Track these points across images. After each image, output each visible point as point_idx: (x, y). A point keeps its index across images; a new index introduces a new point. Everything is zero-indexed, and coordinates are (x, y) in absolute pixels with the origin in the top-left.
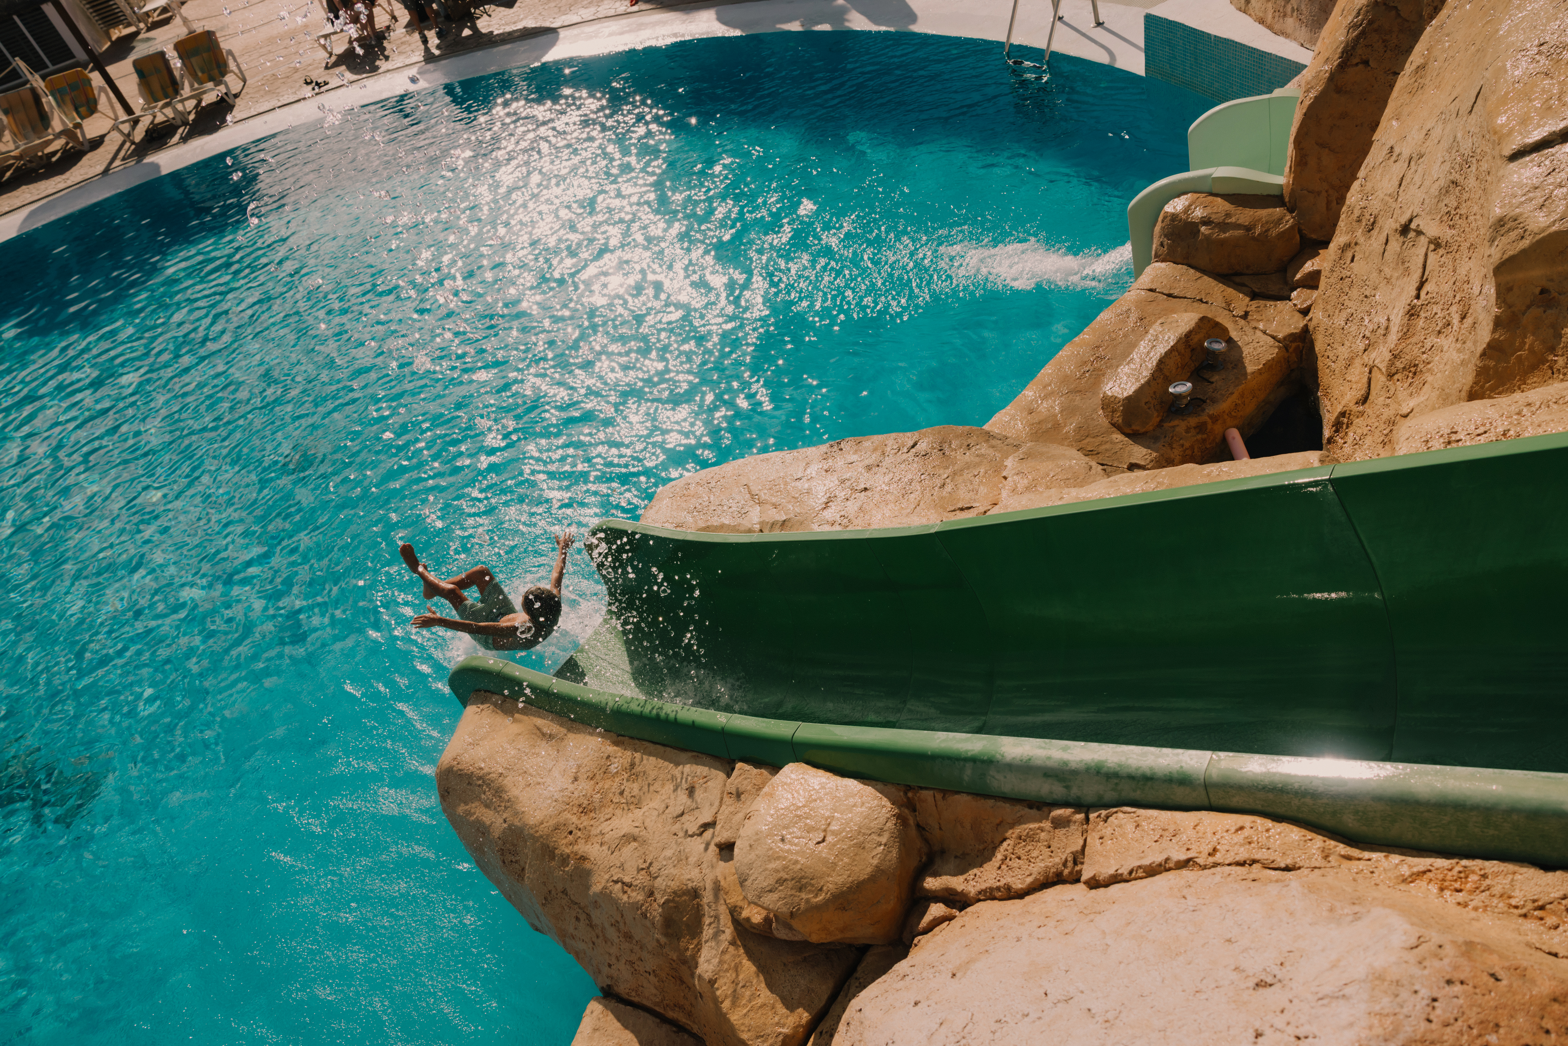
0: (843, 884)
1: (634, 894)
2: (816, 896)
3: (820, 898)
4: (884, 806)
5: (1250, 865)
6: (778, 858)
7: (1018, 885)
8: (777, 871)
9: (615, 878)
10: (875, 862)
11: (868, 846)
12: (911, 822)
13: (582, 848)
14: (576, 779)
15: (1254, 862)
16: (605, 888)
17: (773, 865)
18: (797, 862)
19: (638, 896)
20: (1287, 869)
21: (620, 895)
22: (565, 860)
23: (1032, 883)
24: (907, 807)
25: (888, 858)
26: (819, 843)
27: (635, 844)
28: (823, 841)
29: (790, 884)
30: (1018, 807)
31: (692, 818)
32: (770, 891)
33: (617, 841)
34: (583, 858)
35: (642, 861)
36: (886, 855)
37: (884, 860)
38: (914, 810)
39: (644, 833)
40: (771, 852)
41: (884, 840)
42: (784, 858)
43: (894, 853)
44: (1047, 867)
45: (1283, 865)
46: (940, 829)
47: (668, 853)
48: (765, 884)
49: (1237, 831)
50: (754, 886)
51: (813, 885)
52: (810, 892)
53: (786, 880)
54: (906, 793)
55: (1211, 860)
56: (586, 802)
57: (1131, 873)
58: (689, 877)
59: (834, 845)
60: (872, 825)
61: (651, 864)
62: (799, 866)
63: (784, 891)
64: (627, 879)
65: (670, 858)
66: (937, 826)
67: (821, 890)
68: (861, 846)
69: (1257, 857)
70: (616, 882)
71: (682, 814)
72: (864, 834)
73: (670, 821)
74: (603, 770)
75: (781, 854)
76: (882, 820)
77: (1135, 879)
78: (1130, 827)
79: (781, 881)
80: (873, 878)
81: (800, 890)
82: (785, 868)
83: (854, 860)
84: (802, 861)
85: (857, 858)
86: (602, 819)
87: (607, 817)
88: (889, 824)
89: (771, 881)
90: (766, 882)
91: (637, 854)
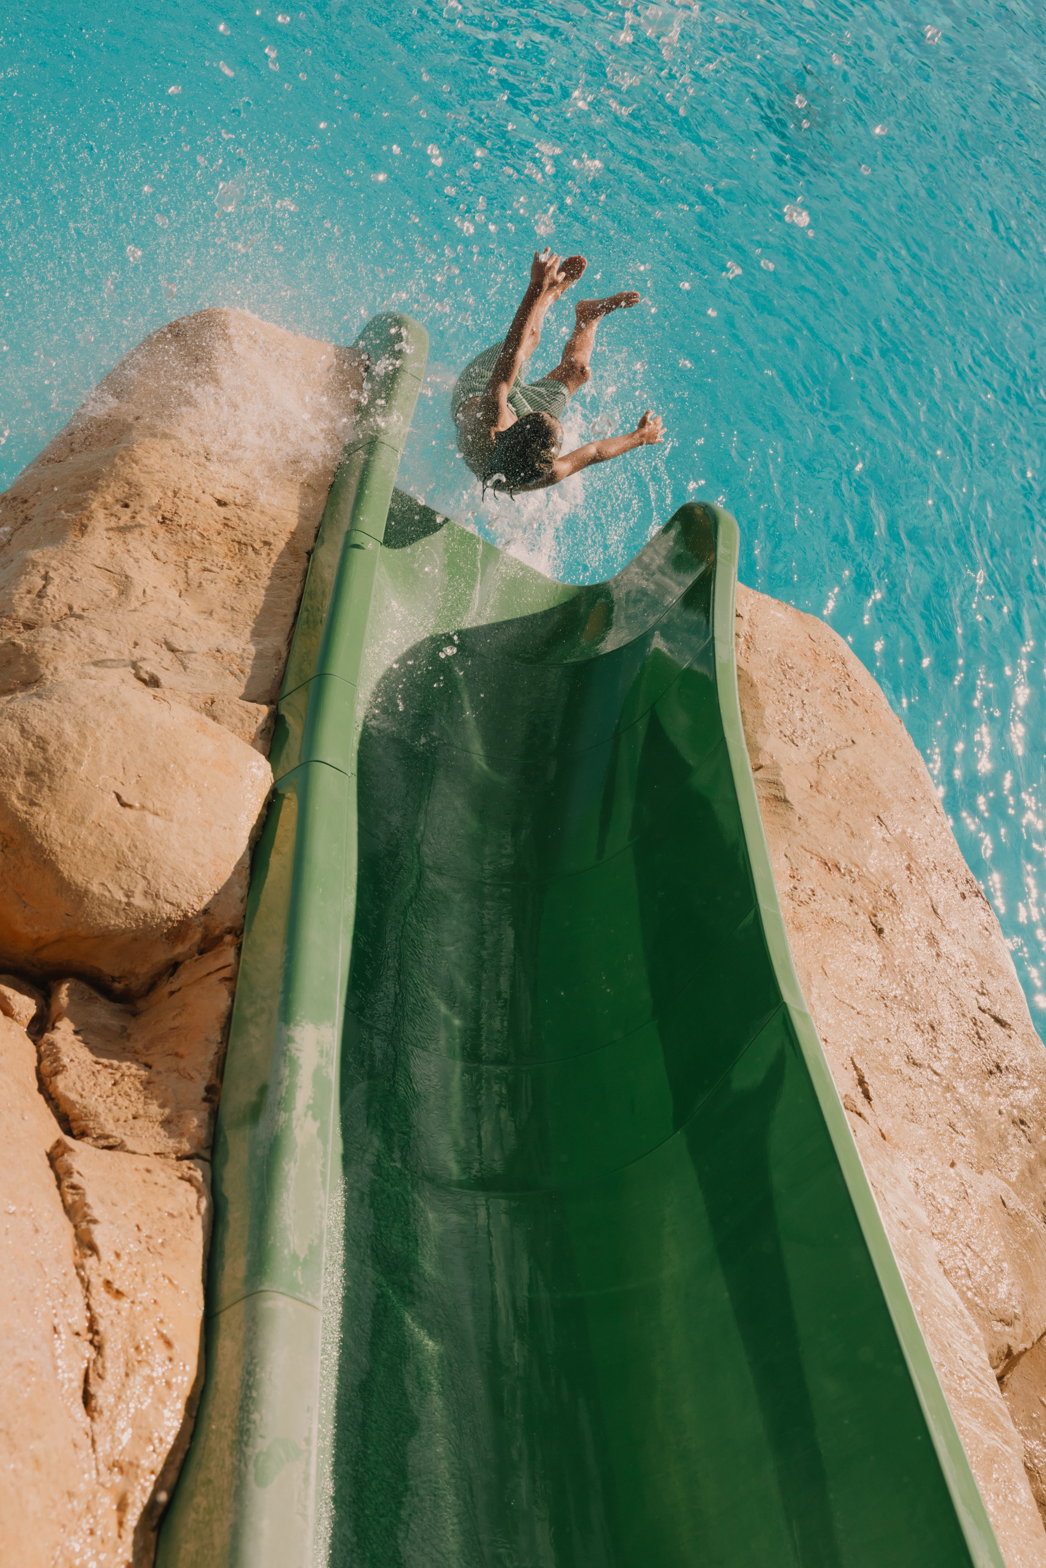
0: (47, 838)
1: (27, 603)
2: (21, 798)
3: (18, 804)
4: (200, 898)
5: (91, 1342)
6: (83, 736)
7: (62, 1084)
8: (59, 736)
9: (51, 574)
10: (95, 888)
11: (123, 875)
12: (180, 949)
13: (100, 522)
14: (221, 503)
15: (99, 1348)
16: (35, 564)
17: (69, 730)
18: (78, 763)
19: (23, 609)
20: (87, 1398)
21: (24, 588)
22: (80, 505)
23: (67, 1099)
24: (204, 938)
25: (106, 910)
26: (118, 797)
27: (114, 593)
28: (124, 805)
29: (39, 757)
30: (208, 1073)
31: (167, 663)
32: (23, 731)
33: (117, 569)
34: (83, 529)
35: (85, 605)
36: (110, 907)
37: (101, 903)
38: (201, 952)
39: (135, 604)
40: (92, 725)
41: (138, 900)
42: (84, 745)
43: (116, 921)
44: (97, 1115)
45: (92, 1389)
46: (172, 993)
47: (101, 637)
48: (35, 722)
49: (162, 1336)
50: (30, 708)
51: (39, 791)
52: (28, 789)
53: (44, 750)
54: (230, 931)
55: (97, 1283)
56: (183, 522)
57: (73, 1187)
58: (61, 667)
59: (117, 821)
60: (162, 880)
61: (80, 617)
62: (70, 766)
63: (25, 750)
64: (51, 590)
65: (92, 641)
66: (174, 987)
67: (32, 804)
68: (121, 864)
69: (108, 1351)
70: (46, 578)
71: (173, 650)
72: (144, 868)
73: (160, 637)
74: (244, 540)
75: (90, 740)
76: (174, 896)
77: (62, 1195)
78: (170, 1206)
79: (41, 743)
80: (64, 886)
81: (29, 774)
82: (66, 747)
83: (93, 853)
84: (83, 770)
85: (98, 858)
86: (155, 548)
87: (161, 555)
88: (168, 908)
89: (40, 729)
90: (38, 723)
91: (96, 598)
